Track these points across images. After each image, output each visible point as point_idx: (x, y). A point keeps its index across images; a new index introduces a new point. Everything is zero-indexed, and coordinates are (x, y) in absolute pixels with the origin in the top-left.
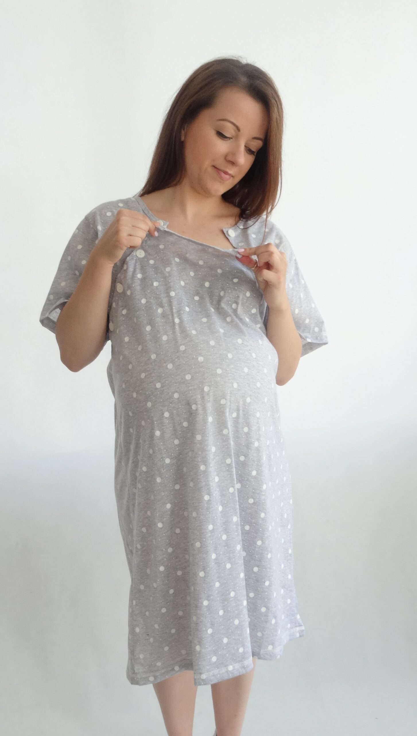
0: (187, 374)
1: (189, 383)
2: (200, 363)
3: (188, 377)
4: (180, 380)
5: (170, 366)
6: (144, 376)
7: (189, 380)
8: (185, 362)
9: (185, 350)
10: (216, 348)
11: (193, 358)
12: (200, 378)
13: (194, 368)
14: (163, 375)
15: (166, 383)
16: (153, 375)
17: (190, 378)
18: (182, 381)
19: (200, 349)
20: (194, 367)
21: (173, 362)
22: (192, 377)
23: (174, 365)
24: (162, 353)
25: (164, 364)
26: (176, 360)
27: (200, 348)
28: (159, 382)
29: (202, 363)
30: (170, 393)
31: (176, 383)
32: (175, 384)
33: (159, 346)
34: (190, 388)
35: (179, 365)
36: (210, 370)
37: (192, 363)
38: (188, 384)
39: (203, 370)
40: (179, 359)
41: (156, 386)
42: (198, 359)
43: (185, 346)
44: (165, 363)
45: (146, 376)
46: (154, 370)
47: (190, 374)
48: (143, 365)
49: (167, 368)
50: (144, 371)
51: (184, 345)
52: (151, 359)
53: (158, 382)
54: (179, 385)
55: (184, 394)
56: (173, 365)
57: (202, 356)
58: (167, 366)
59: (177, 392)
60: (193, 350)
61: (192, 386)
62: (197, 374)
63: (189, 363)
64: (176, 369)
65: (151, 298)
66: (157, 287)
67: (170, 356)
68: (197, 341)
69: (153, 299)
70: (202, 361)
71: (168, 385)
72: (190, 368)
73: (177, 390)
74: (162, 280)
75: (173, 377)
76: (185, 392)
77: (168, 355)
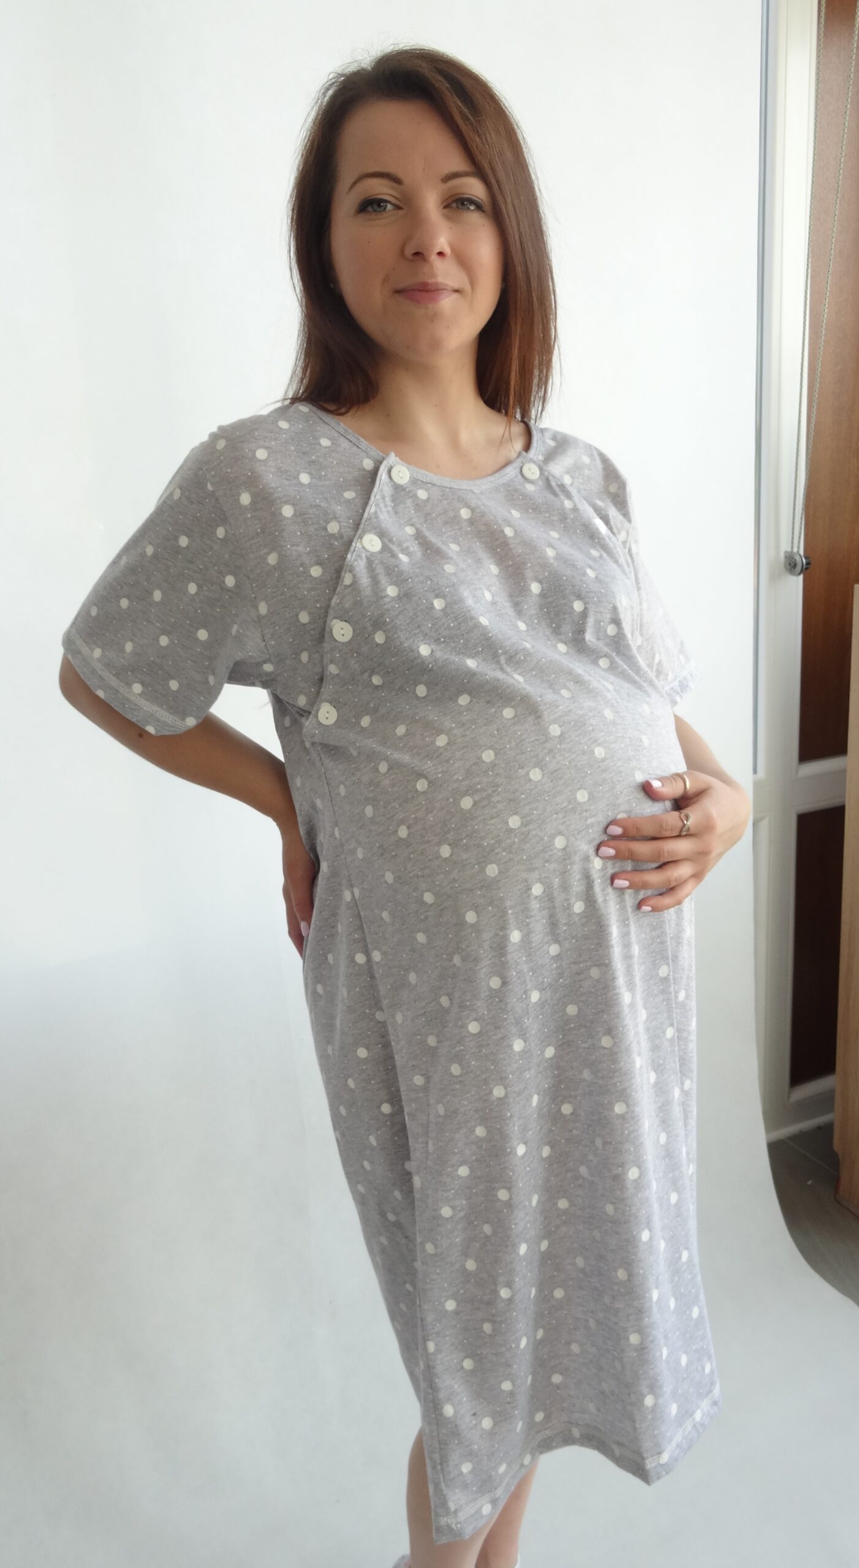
0: (579, 789)
1: (586, 811)
2: (600, 762)
3: (582, 796)
4: (564, 805)
5: (535, 775)
6: (472, 803)
7: (584, 803)
8: (570, 762)
9: (562, 733)
10: (618, 725)
11: (584, 752)
12: (608, 795)
13: (591, 773)
14: (523, 796)
15: (533, 814)
16: (495, 799)
17: (586, 799)
18: (570, 807)
19: (593, 730)
20: (589, 772)
21: (540, 764)
22: (590, 794)
23: (546, 772)
24: (508, 746)
25: (520, 771)
26: (548, 759)
27: (591, 728)
28: (516, 814)
29: (603, 760)
30: (546, 838)
31: (556, 814)
32: (555, 816)
33: (497, 731)
34: (590, 821)
35: (556, 771)
36: (623, 774)
37: (583, 763)
38: (584, 813)
39: (611, 776)
40: (554, 757)
41: (508, 825)
42: (593, 752)
43: (560, 726)
44: (522, 768)
45: (475, 804)
46: (498, 786)
47: (585, 789)
48: (460, 778)
49: (530, 780)
50: (469, 791)
51: (556, 724)
52: (483, 762)
53: (512, 815)
54: (564, 817)
55: (577, 837)
56: (543, 771)
57: (599, 745)
58: (528, 774)
59: (560, 833)
60: (578, 732)
61: (593, 816)
62: (601, 788)
63: (578, 764)
64: (552, 781)
65: (439, 639)
66: (443, 610)
67: (531, 751)
68: (581, 712)
69: (444, 642)
70: (603, 756)
71: (539, 819)
72: (583, 775)
73: (562, 828)
74: (448, 592)
75: (547, 798)
76: (579, 832)
77: (523, 748)
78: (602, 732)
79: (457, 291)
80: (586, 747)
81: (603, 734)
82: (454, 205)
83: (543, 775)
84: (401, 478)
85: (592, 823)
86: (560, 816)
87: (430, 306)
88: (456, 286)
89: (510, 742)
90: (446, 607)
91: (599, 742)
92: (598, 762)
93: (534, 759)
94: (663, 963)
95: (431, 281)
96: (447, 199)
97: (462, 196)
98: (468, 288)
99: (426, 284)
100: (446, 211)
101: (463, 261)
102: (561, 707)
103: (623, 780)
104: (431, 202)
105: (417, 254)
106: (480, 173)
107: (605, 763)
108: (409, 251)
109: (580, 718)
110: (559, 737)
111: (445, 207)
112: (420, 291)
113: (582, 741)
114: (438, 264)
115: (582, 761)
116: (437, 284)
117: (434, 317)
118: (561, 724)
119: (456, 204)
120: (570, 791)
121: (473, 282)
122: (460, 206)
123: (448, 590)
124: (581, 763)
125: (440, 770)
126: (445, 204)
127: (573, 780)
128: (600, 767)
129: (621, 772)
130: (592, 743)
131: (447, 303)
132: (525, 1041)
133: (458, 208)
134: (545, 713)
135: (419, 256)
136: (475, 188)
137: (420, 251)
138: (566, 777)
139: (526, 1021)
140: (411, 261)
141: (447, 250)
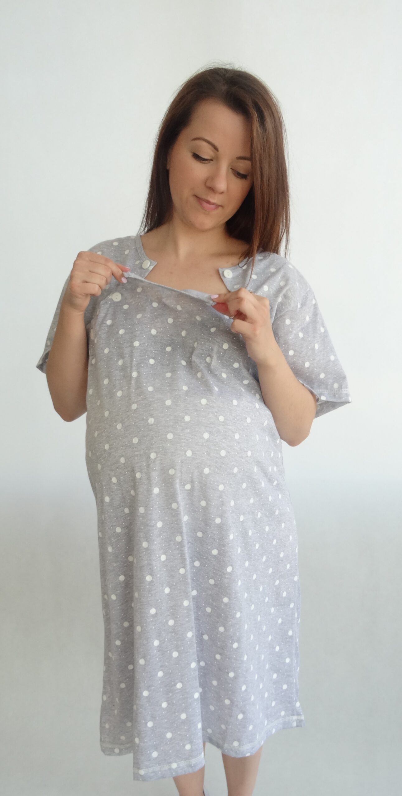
0: (135, 437)
2: (150, 426)
3: (135, 441)
4: (126, 443)
5: (119, 426)
7: (135, 444)
8: (135, 423)
9: (137, 409)
10: (171, 408)
11: (143, 420)
12: (148, 443)
14: (112, 436)
16: (104, 434)
17: (137, 442)
18: (129, 445)
20: (142, 430)
21: (122, 422)
22: (140, 441)
23: (124, 426)
24: (114, 411)
25: (114, 423)
26: (126, 420)
27: (152, 408)
28: (108, 443)
29: (152, 425)
30: (117, 457)
31: (123, 446)
33: (113, 402)
34: (136, 453)
35: (127, 426)
36: (160, 434)
37: (141, 424)
38: (134, 449)
40: (129, 420)
41: (105, 448)
42: (147, 420)
43: (138, 405)
44: (115, 422)
47: (138, 437)
49: (117, 429)
51: (136, 403)
52: (105, 416)
54: (126, 449)
55: (130, 459)
56: (122, 425)
57: (153, 417)
58: (116, 426)
59: (123, 456)
61: (138, 451)
68: (151, 400)
80: (145, 417)
85: (137, 454)
91: (153, 416)
103: (158, 437)
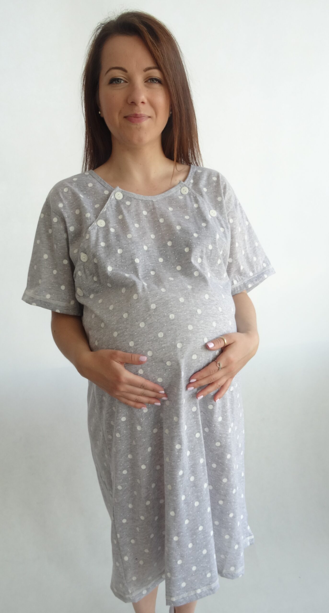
0: (160, 332)
1: (162, 341)
2: (172, 321)
3: (161, 335)
4: (152, 338)
5: (142, 325)
6: (117, 334)
7: (161, 338)
8: (157, 320)
9: (156, 308)
10: (185, 304)
11: (164, 316)
12: (173, 335)
13: (166, 325)
14: (136, 334)
15: (139, 341)
16: (126, 333)
17: (162, 336)
18: (155, 339)
19: (171, 307)
20: (165, 325)
21: (144, 321)
22: (165, 335)
23: (147, 324)
24: (133, 312)
25: (136, 323)
26: (148, 318)
27: (170, 306)
28: (132, 340)
29: (173, 320)
30: (144, 351)
31: (149, 342)
32: (148, 343)
33: (130, 305)
34: (163, 346)
35: (151, 324)
36: (182, 326)
37: (163, 321)
38: (161, 342)
39: (175, 327)
40: (151, 318)
41: (129, 345)
42: (169, 316)
43: (156, 305)
44: (137, 321)
45: (118, 335)
46: (127, 328)
47: (162, 332)
48: (115, 324)
49: (140, 327)
50: (117, 330)
51: (154, 303)
52: (123, 318)
53: (131, 341)
54: (152, 343)
55: (157, 352)
56: (145, 323)
57: (173, 313)
58: (139, 324)
59: (150, 350)
60: (164, 307)
61: (165, 344)
62: (170, 332)
63: (161, 321)
64: (148, 328)
65: (117, 265)
66: (121, 254)
67: (142, 315)
68: (167, 299)
69: (118, 267)
70: (173, 318)
71: (141, 343)
72: (162, 326)
73: (151, 348)
74: (125, 247)
75: (145, 335)
76: (158, 350)
77: (139, 313)
78: (175, 307)
79: (150, 117)
80: (166, 314)
81: (175, 308)
82: (149, 81)
83: (145, 325)
84: (119, 197)
85: (164, 347)
86: (150, 343)
87: (138, 124)
88: (149, 115)
89: (134, 310)
90: (122, 253)
91: (173, 312)
92: (171, 321)
93: (142, 318)
94: (194, 406)
95: (139, 113)
96: (146, 78)
97: (153, 77)
98: (154, 116)
99: (136, 115)
100: (146, 83)
101: (153, 105)
102: (158, 297)
103: (181, 329)
104: (139, 80)
105: (132, 102)
106: (158, 67)
107: (174, 321)
108: (129, 102)
109: (166, 301)
110: (155, 309)
111: (145, 82)
112: (134, 117)
113: (165, 312)
114: (141, 106)
115: (163, 320)
116: (141, 114)
117: (140, 129)
118: (157, 304)
119: (150, 80)
120: (156, 332)
121: (156, 114)
122: (152, 81)
123: (125, 246)
124: (162, 321)
125: (108, 320)
126: (145, 81)
127: (158, 328)
128: (171, 323)
129: (181, 325)
130: (169, 312)
131: (145, 123)
132: (142, 427)
133: (151, 82)
134: (150, 299)
135: (134, 103)
136: (156, 74)
137: (134, 102)
138: (155, 326)
139: (142, 420)
140: (130, 105)
141: (145, 101)
